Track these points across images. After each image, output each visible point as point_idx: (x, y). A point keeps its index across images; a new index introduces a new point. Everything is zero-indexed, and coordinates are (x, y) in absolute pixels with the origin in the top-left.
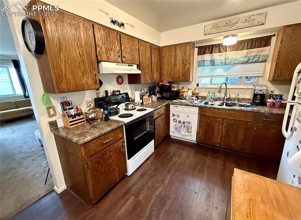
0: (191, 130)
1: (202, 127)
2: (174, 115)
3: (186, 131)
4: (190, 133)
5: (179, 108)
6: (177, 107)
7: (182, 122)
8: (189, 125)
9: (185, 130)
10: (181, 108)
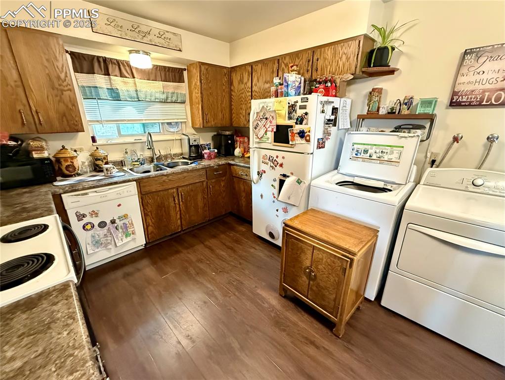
0: (132, 229)
1: (150, 214)
2: (80, 217)
3: (122, 236)
4: (132, 235)
5: (90, 195)
6: (86, 194)
7: (108, 222)
8: (126, 221)
9: (120, 235)
10: (96, 194)
